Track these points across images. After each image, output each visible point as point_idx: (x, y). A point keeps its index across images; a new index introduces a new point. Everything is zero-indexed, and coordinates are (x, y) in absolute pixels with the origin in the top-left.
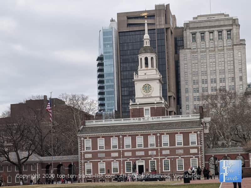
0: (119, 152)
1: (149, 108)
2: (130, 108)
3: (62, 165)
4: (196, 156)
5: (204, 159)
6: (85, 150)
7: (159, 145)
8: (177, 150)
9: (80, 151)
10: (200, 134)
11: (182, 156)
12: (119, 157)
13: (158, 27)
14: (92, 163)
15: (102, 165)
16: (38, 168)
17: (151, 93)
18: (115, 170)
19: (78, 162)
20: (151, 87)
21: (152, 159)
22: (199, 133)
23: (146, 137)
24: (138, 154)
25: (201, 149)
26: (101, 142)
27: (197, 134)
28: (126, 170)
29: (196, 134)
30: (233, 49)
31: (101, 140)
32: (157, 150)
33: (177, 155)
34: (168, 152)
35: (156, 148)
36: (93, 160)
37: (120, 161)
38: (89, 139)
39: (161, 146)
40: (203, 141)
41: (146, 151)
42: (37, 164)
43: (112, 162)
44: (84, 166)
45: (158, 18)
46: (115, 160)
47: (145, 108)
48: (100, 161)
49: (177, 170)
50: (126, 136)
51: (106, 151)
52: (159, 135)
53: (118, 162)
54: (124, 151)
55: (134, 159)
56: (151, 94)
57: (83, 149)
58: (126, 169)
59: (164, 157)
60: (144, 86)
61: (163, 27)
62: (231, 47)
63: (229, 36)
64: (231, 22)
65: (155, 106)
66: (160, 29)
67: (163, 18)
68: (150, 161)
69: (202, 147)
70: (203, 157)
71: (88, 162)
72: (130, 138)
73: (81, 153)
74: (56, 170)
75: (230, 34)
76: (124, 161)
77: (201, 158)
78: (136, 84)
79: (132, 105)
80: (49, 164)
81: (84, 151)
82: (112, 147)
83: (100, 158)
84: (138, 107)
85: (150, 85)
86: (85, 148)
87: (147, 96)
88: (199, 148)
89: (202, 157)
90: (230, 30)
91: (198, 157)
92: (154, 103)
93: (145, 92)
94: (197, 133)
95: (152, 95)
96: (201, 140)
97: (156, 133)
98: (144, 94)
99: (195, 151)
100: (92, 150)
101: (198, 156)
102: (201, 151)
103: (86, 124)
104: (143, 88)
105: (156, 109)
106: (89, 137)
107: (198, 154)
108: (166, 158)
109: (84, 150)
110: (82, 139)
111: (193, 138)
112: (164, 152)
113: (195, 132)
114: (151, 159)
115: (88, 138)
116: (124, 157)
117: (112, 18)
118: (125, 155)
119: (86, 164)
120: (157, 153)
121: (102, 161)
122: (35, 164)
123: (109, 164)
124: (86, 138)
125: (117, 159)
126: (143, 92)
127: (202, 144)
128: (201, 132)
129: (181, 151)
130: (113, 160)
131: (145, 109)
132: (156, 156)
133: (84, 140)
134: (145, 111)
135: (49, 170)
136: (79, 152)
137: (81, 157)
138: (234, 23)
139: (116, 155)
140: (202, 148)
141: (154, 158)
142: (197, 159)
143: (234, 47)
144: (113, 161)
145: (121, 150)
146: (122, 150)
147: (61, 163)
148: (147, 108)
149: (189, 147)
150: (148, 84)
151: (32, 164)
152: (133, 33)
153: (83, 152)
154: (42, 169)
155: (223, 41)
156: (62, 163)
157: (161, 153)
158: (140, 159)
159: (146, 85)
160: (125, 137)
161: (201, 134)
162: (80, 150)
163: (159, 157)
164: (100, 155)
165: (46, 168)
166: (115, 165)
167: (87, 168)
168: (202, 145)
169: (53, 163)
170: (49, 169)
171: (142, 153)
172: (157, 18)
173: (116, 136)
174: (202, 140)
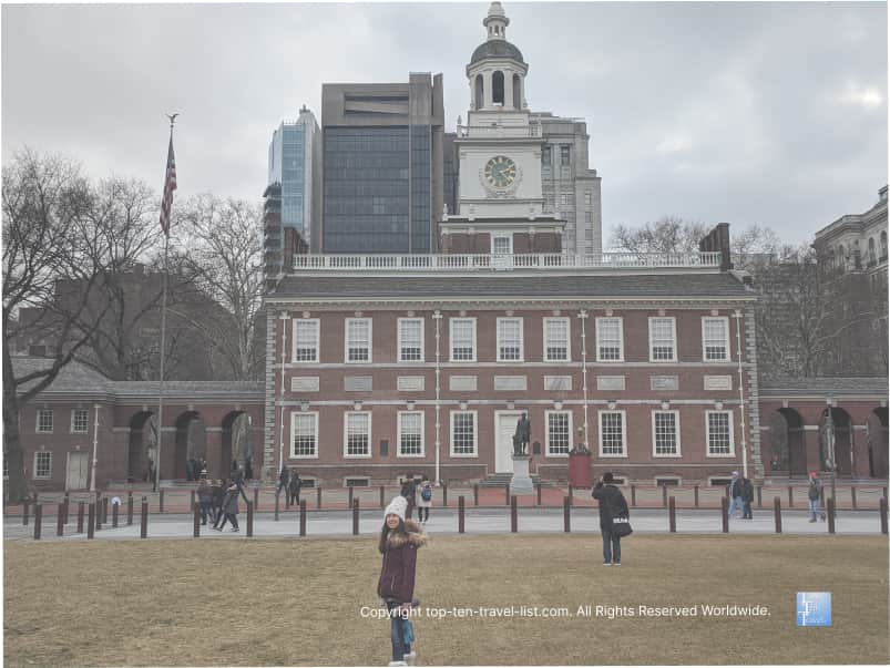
0: (428, 373)
1: (509, 234)
2: (445, 231)
3: (194, 414)
4: (727, 402)
5: (755, 415)
6: (294, 360)
7: (584, 353)
8: (652, 379)
9: (274, 362)
10: (743, 320)
11: (672, 402)
12: (428, 393)
13: (416, 123)
14: (317, 414)
15: (357, 424)
16: (96, 424)
17: (515, 188)
18: (411, 444)
19: (262, 408)
20: (514, 168)
21: (558, 405)
22: (738, 315)
23: (533, 321)
24: (500, 383)
25: (747, 377)
26: (358, 333)
27: (732, 322)
28: (452, 447)
29: (726, 319)
30: (574, 187)
31: (359, 326)
32: (575, 372)
33: (655, 395)
34: (618, 383)
35: (576, 364)
36: (324, 403)
37: (430, 410)
38: (312, 320)
39: (591, 356)
40: (752, 348)
41: (535, 377)
42: (97, 407)
43: (399, 413)
44: (288, 423)
45: (415, 102)
46: (411, 406)
47: (495, 234)
48: (352, 408)
49: (655, 454)
50: (456, 314)
51: (375, 369)
52: (587, 316)
53: (423, 413)
54: (447, 372)
55: (485, 402)
56: (513, 192)
57: (284, 355)
58: (452, 440)
59: (604, 402)
60: (490, 163)
61: (427, 122)
62: (570, 183)
63: (565, 159)
64: (570, 130)
65: (532, 231)
66: (421, 127)
67: (427, 105)
68: (547, 413)
69: (749, 369)
70: (755, 406)
71: (305, 407)
72: (471, 322)
73: (277, 372)
74: (172, 433)
75: (568, 155)
76: (445, 410)
77: (748, 410)
78: (464, 154)
79: (450, 221)
80: (145, 409)
81: (288, 366)
82: (400, 354)
83: (351, 395)
84: (471, 231)
85: (510, 162)
86: (294, 355)
87: (501, 198)
88: (740, 371)
89: (751, 406)
90: (566, 147)
91: (734, 407)
92: (527, 220)
93: (494, 182)
94: (729, 316)
95: (518, 195)
96: (746, 344)
97: (574, 307)
98: (489, 191)
99: (724, 383)
100: (322, 361)
101: (737, 402)
102: (747, 386)
103: (296, 268)
104: (487, 169)
105: (532, 238)
106: (311, 312)
107: (733, 394)
108: (612, 406)
109: (288, 360)
110: (284, 317)
111: (715, 332)
112: (604, 383)
113: (722, 313)
114: (552, 407)
115: (306, 315)
116: (446, 394)
117: (304, 107)
118: (451, 388)
119: (293, 414)
120: (577, 384)
121: (358, 407)
122: (89, 406)
123: (385, 421)
124: (299, 315)
125: (418, 402)
126: (487, 184)
127: (748, 356)
128: (747, 311)
129: (670, 383)
130: (403, 402)
131: (496, 240)
132: (570, 394)
133: (289, 323)
134: (495, 245)
135: (141, 434)
136: (269, 367)
137: (277, 388)
138: (578, 130)
139: (417, 383)
140: (749, 373)
141: (565, 402)
142: (730, 413)
143: (577, 182)
144: (404, 407)
145: (436, 365)
146: (440, 369)
147: (191, 409)
148: (502, 236)
149: (699, 367)
150: (504, 159)
151: (73, 406)
152: (357, 132)
153: (286, 369)
154: (116, 429)
155: (553, 168)
156: (195, 407)
157: (592, 384)
158: (511, 406)
159: (497, 159)
160: (452, 320)
161: (747, 319)
162: (274, 359)
163: (585, 402)
164: (350, 384)
165: (132, 427)
166: (410, 423)
167: (296, 431)
168: (749, 361)
169: (163, 407)
170: (144, 431)
171: (519, 383)
172: (413, 103)
173: (417, 314)
174: (748, 344)
